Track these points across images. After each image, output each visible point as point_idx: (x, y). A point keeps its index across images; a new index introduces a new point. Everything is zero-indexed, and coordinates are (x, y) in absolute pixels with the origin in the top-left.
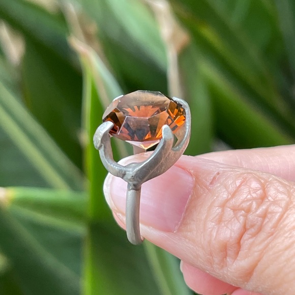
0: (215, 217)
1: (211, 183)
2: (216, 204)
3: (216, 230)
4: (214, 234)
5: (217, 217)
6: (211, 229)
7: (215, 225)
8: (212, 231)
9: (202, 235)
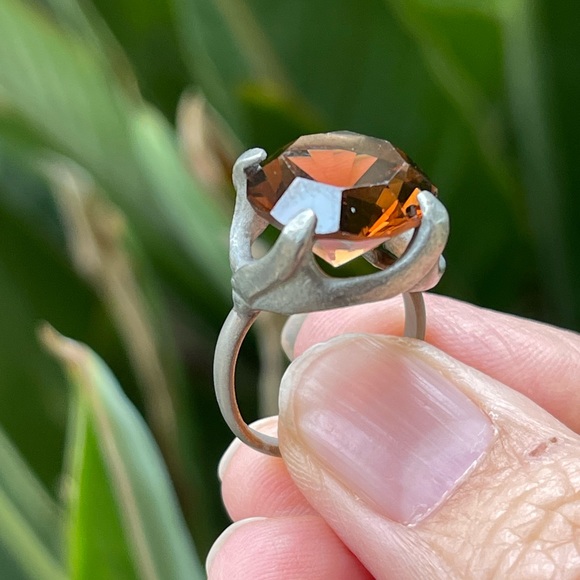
0: (524, 525)
1: (533, 454)
2: (535, 498)
3: (517, 553)
4: (512, 559)
5: (530, 526)
6: (506, 547)
7: (521, 542)
8: (508, 550)
9: (478, 552)
